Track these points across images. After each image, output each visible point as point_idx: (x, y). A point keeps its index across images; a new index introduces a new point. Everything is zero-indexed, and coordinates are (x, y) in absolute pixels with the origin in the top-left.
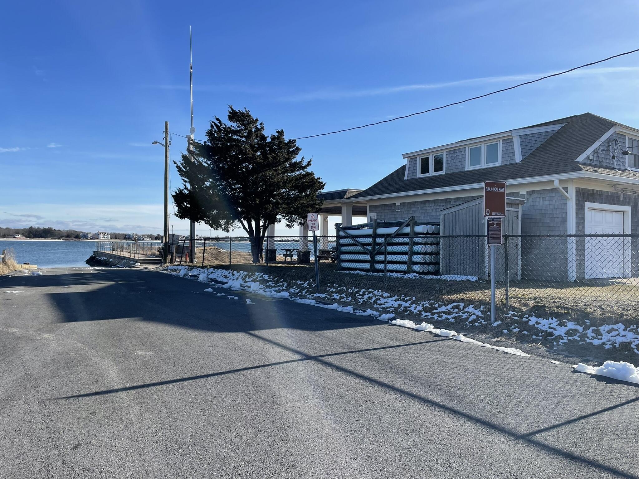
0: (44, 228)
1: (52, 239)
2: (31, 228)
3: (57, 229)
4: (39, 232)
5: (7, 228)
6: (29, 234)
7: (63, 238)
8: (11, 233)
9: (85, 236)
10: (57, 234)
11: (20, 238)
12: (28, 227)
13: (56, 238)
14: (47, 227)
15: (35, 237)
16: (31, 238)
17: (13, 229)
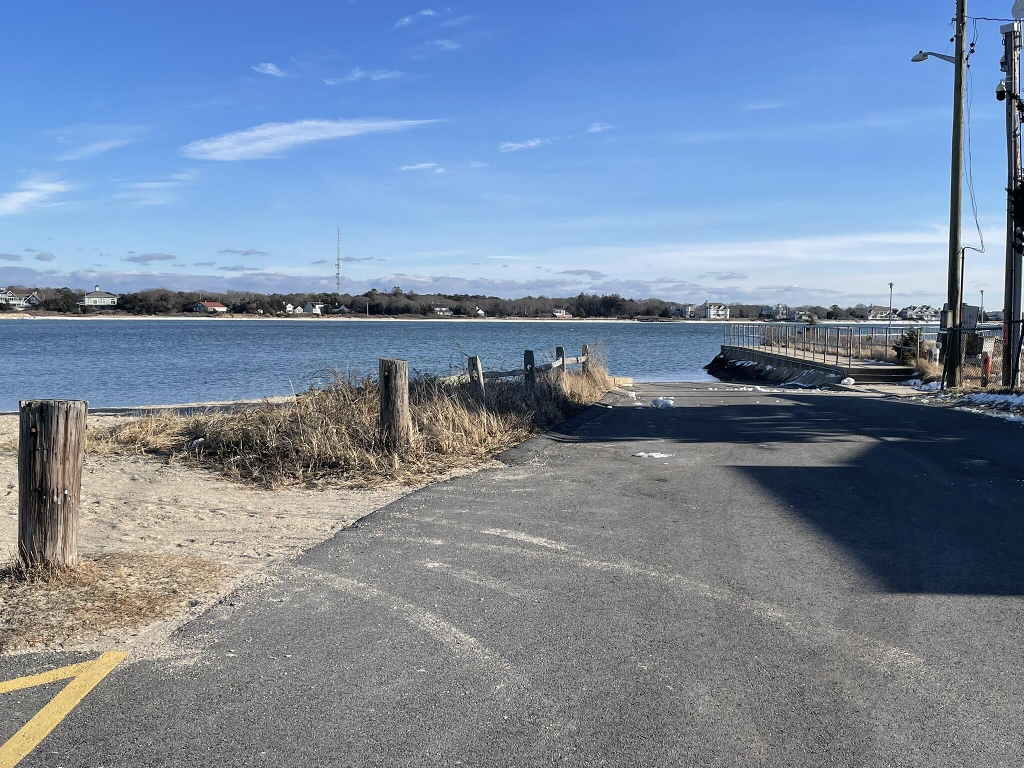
0: (605, 295)
1: (619, 318)
2: (581, 296)
3: (627, 298)
4: (596, 304)
5: (541, 298)
6: (578, 309)
7: (639, 316)
8: (548, 308)
9: (680, 312)
10: (627, 307)
11: (563, 317)
12: (575, 295)
13: (626, 316)
14: (609, 294)
15: (588, 315)
16: (581, 317)
17: (551, 298)
